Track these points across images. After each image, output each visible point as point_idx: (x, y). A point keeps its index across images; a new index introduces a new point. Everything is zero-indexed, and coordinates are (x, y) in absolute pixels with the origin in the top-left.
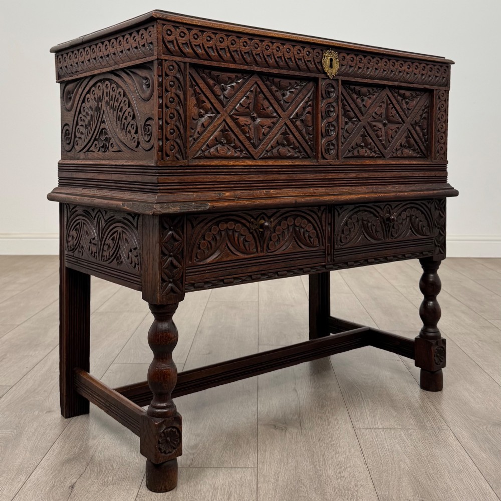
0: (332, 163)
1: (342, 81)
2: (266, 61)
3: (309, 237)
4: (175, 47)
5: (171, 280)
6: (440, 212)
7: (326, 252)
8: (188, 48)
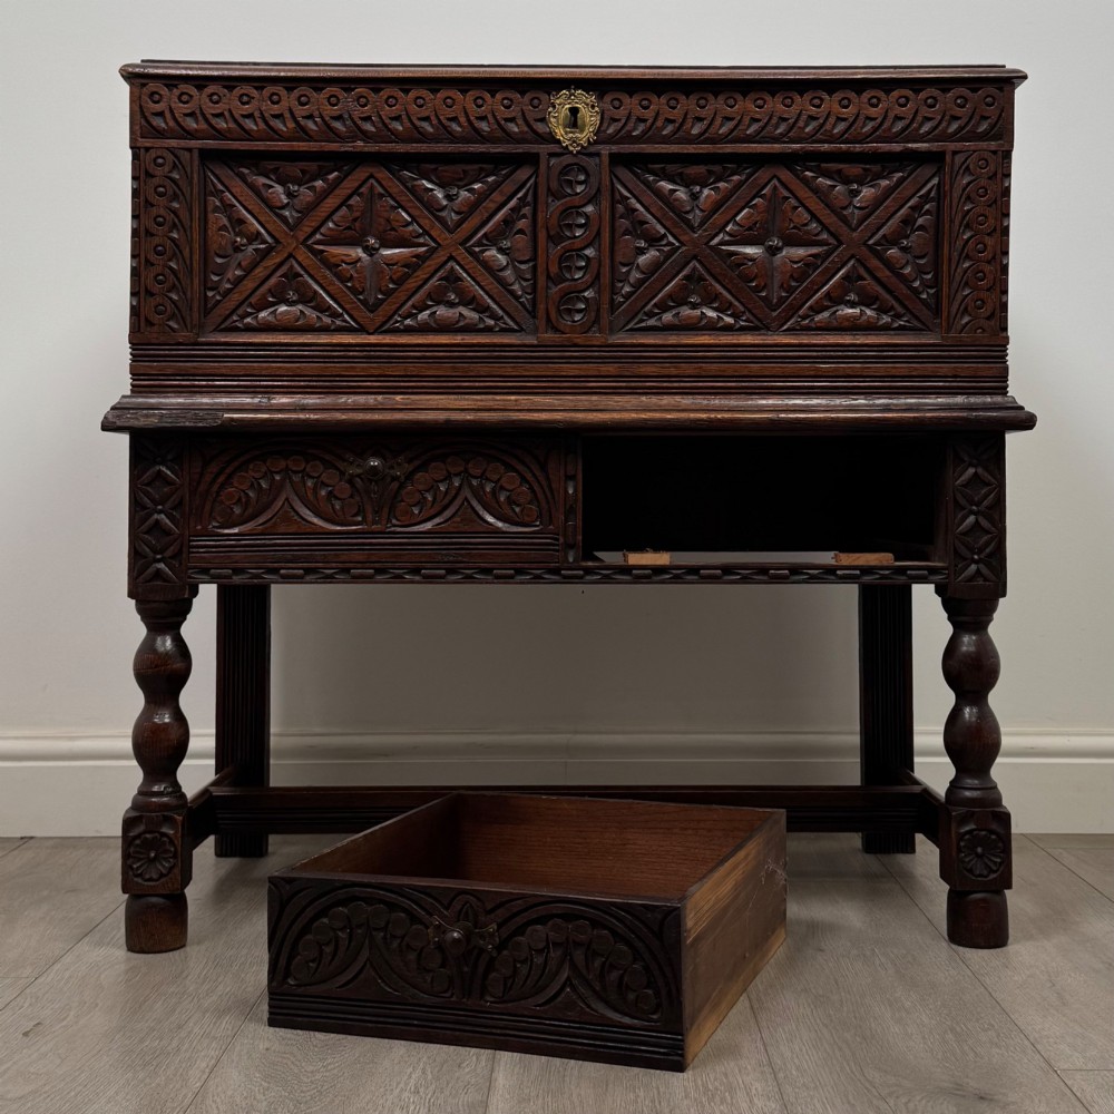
0: (579, 341)
1: (611, 155)
2: (389, 130)
3: (510, 501)
4: (167, 123)
5: (159, 556)
6: (980, 470)
7: (562, 540)
8: (197, 122)
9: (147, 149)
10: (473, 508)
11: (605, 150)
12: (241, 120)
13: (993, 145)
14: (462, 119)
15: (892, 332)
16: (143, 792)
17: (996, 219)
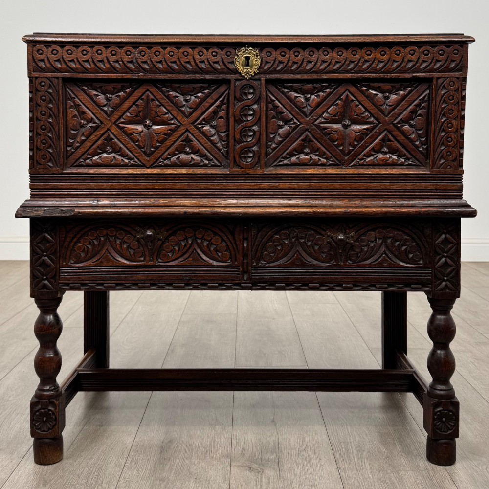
0: (250, 172)
1: (266, 80)
2: (156, 68)
3: (216, 250)
4: (46, 65)
5: (45, 277)
6: (448, 236)
7: (241, 270)
8: (61, 64)
9: (36, 78)
10: (198, 253)
11: (263, 77)
12: (82, 63)
13: (457, 74)
14: (192, 62)
15: (405, 167)
16: (40, 389)
17: (458, 111)
